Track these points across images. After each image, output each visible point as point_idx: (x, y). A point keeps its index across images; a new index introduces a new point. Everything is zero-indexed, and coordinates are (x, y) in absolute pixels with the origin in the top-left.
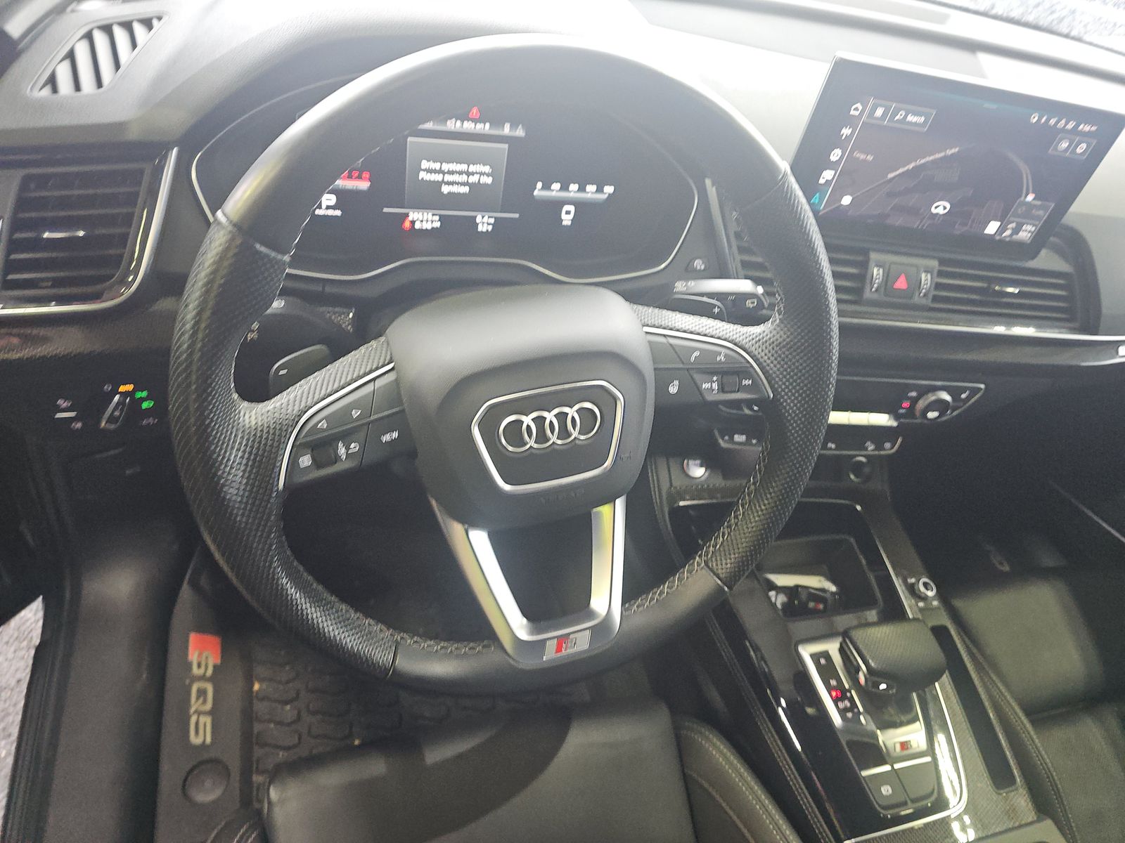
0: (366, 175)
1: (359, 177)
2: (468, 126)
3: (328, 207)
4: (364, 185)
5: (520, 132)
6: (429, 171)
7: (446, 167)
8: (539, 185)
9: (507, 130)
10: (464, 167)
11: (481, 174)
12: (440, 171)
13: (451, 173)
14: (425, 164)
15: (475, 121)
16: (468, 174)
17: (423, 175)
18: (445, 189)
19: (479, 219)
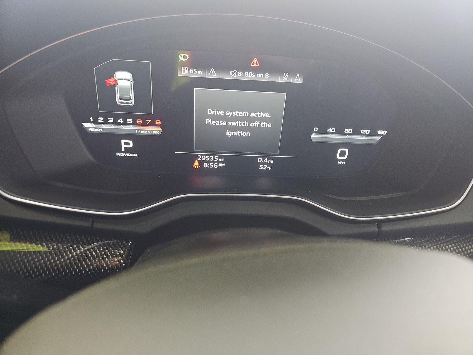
0: (158, 122)
1: (153, 124)
2: (249, 76)
3: (127, 150)
4: (157, 131)
5: (298, 80)
6: (214, 117)
7: (229, 114)
8: (316, 129)
9: (285, 78)
10: (246, 114)
11: (262, 119)
12: (224, 118)
13: (234, 119)
14: (210, 112)
15: (256, 70)
16: (251, 120)
17: (208, 121)
18: (229, 134)
19: (260, 160)
